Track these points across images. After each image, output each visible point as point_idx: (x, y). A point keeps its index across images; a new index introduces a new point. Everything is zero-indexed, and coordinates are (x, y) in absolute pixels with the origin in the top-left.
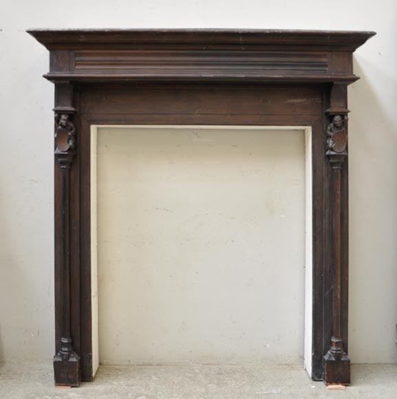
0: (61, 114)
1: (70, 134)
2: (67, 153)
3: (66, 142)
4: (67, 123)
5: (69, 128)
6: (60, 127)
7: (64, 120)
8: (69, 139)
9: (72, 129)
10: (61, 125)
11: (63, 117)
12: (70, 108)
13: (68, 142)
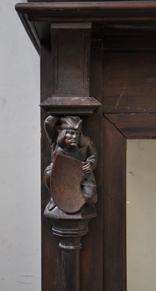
0: (65, 116)
1: (86, 167)
2: (79, 217)
3: (78, 187)
4: (78, 140)
5: (83, 150)
6: (59, 149)
7: (73, 131)
8: (85, 180)
9: (89, 154)
10: (63, 144)
11: (69, 123)
12: (85, 101)
13: (82, 187)
